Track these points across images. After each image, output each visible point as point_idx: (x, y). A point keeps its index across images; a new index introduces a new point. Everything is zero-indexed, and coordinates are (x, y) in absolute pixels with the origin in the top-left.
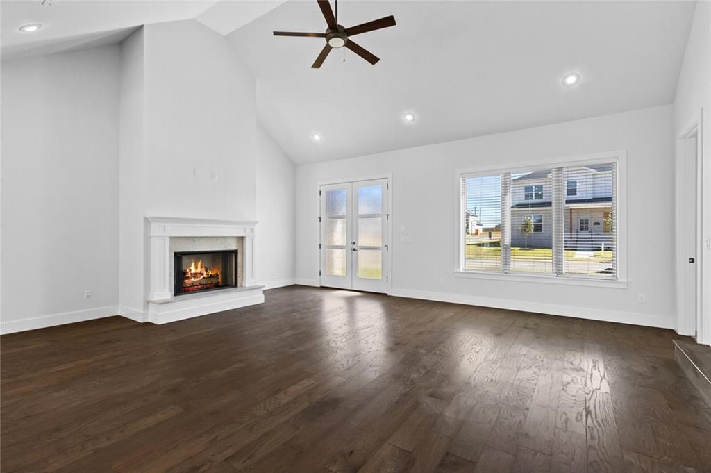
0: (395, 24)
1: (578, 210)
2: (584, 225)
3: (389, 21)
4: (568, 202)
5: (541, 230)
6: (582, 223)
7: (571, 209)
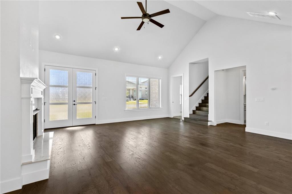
0: (170, 12)
3: (167, 11)
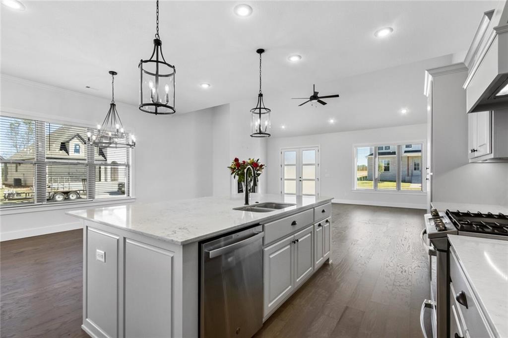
1: (413, 157)
2: (417, 167)
4: (406, 152)
5: (389, 170)
6: (415, 165)
7: (408, 157)
